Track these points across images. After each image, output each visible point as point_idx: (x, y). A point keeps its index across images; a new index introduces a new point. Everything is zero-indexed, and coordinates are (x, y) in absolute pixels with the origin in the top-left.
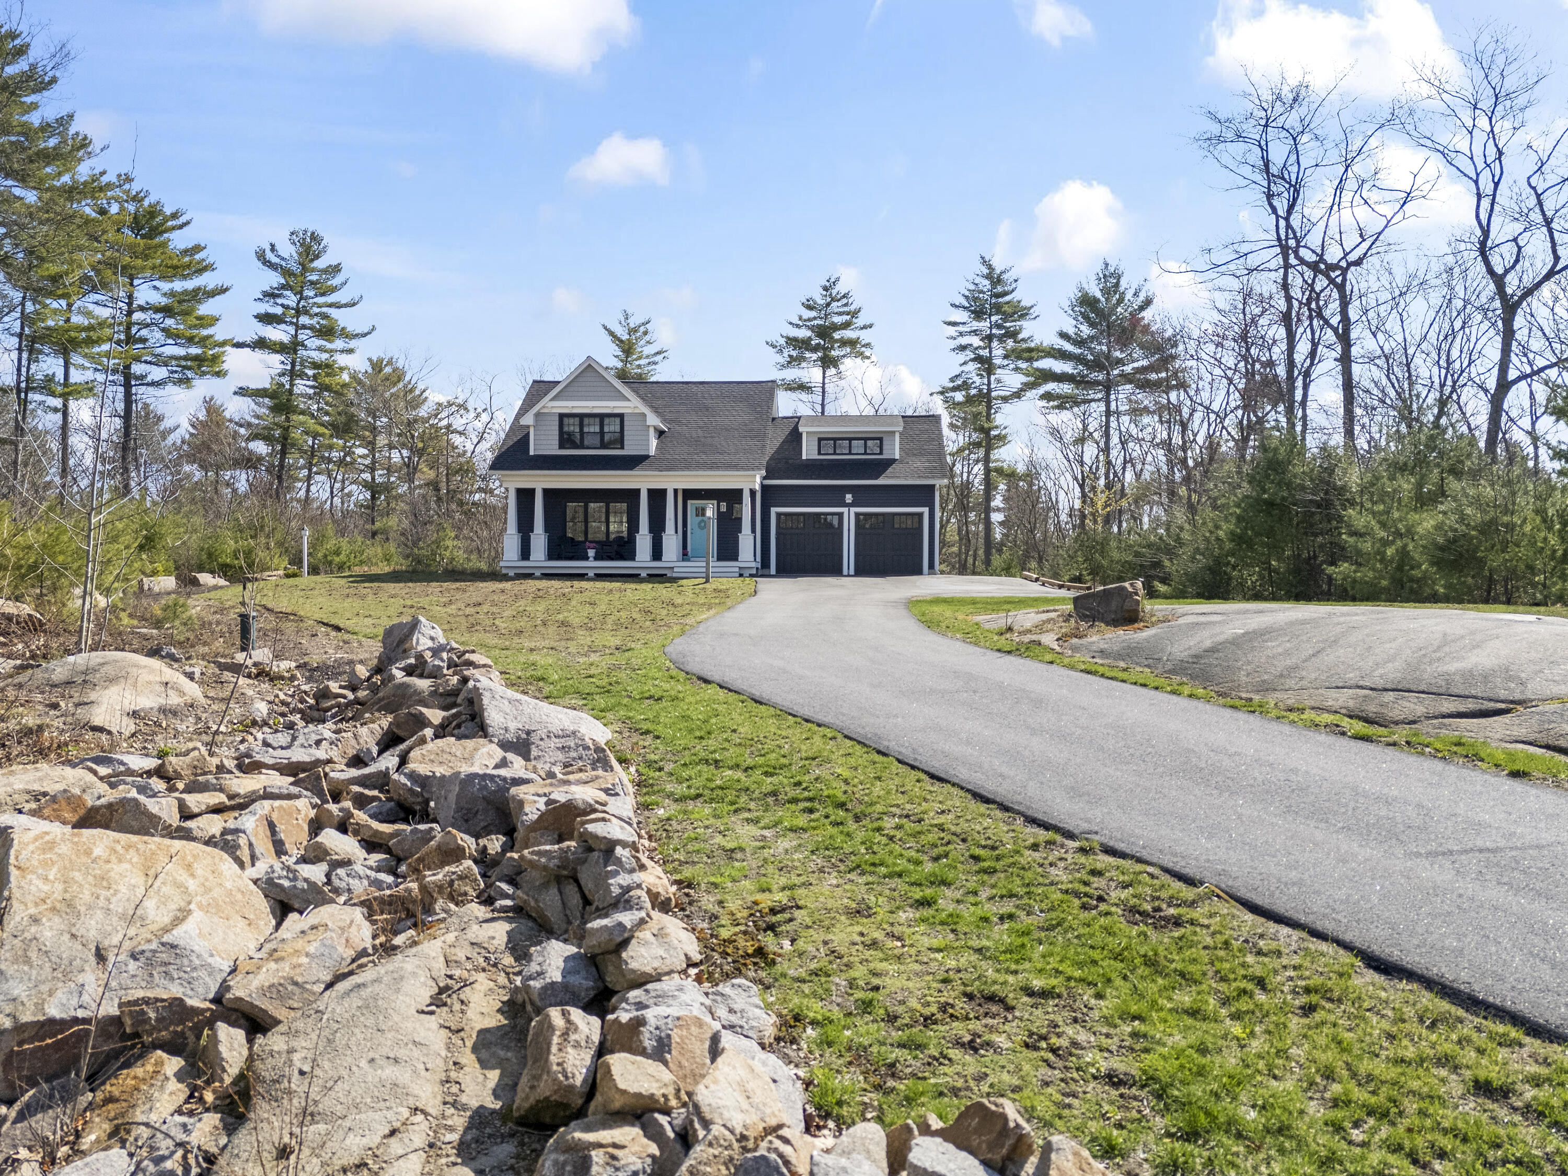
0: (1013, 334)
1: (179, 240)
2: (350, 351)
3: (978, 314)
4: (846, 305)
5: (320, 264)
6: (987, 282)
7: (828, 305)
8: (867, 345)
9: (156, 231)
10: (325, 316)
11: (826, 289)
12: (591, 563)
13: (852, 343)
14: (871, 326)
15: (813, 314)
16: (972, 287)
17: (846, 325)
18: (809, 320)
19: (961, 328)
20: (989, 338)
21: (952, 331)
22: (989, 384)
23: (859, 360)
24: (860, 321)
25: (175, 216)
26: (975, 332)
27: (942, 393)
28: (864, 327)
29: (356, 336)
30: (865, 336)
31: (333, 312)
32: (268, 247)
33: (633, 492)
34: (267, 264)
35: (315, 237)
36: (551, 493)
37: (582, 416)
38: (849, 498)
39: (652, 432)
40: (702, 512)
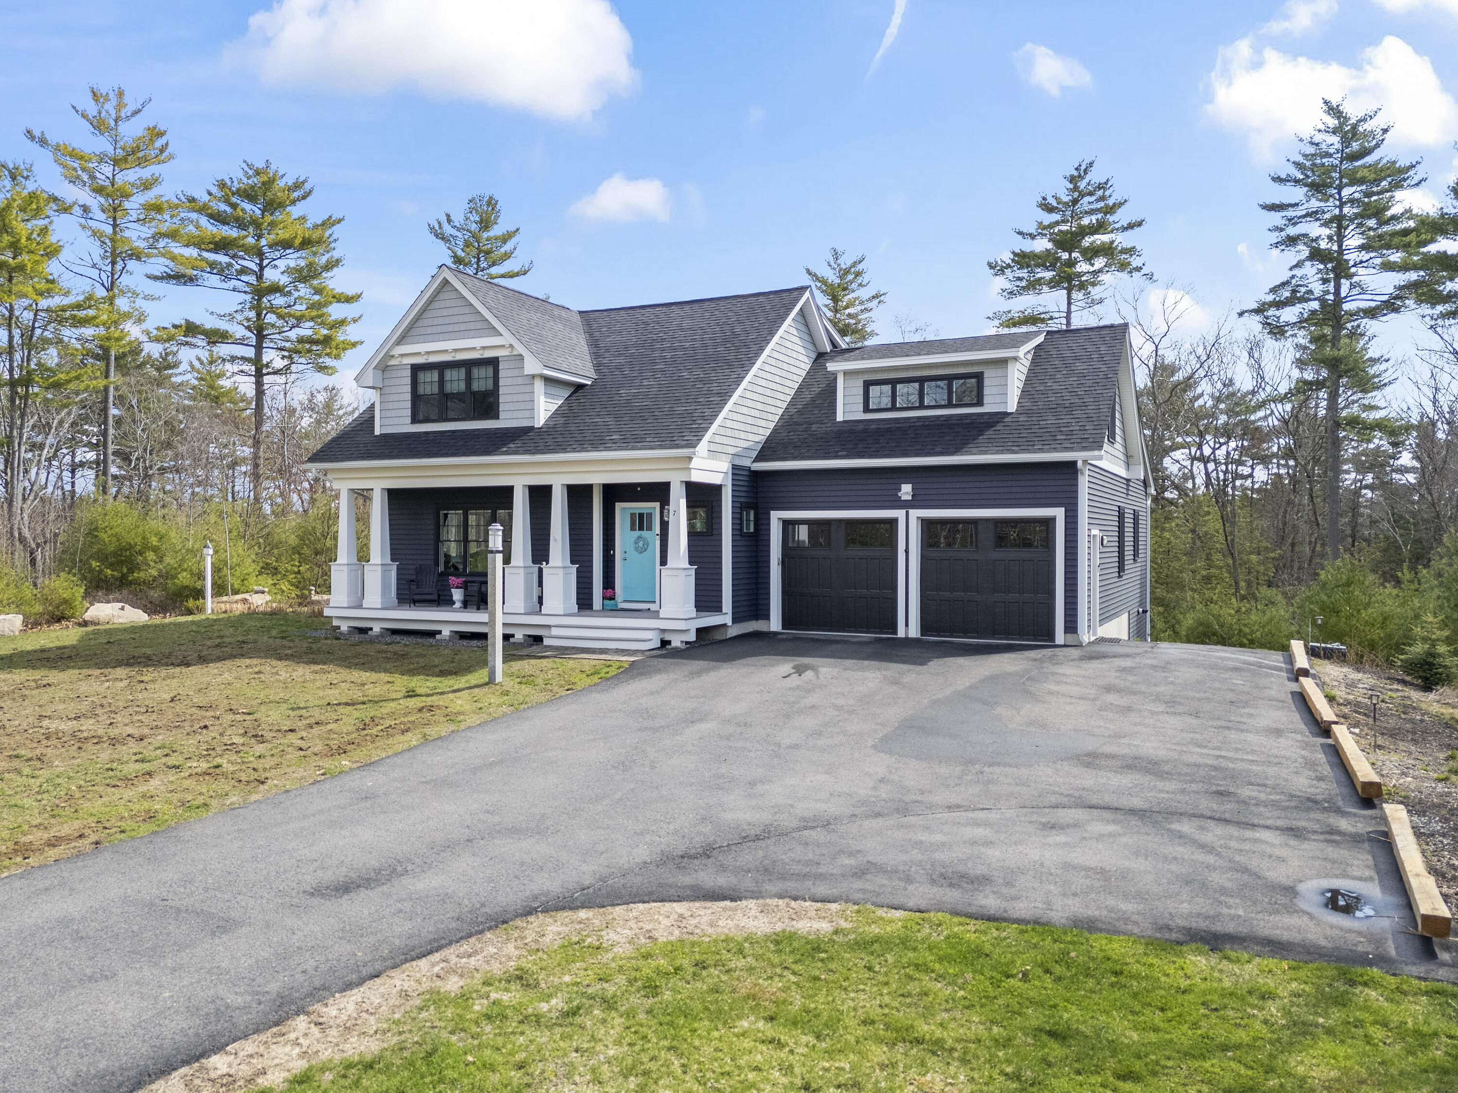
0: (1378, 212)
1: (310, 212)
3: (1318, 188)
4: (1102, 198)
5: (496, 231)
6: (1335, 140)
7: (1075, 202)
8: (1131, 251)
9: (272, 206)
11: (1072, 179)
12: (455, 615)
13: (1107, 250)
14: (1140, 224)
15: (1056, 217)
16: (1311, 150)
17: (1100, 228)
18: (1051, 226)
19: (1291, 213)
20: (1339, 222)
21: (1277, 219)
22: (1337, 292)
23: (1124, 275)
24: (1121, 217)
25: (297, 186)
26: (1313, 215)
27: (1258, 311)
28: (1131, 226)
30: (1122, 240)
32: (444, 219)
33: (507, 492)
34: (440, 236)
35: (492, 203)
36: (395, 496)
37: (441, 367)
38: (906, 491)
39: (539, 386)
40: (641, 522)
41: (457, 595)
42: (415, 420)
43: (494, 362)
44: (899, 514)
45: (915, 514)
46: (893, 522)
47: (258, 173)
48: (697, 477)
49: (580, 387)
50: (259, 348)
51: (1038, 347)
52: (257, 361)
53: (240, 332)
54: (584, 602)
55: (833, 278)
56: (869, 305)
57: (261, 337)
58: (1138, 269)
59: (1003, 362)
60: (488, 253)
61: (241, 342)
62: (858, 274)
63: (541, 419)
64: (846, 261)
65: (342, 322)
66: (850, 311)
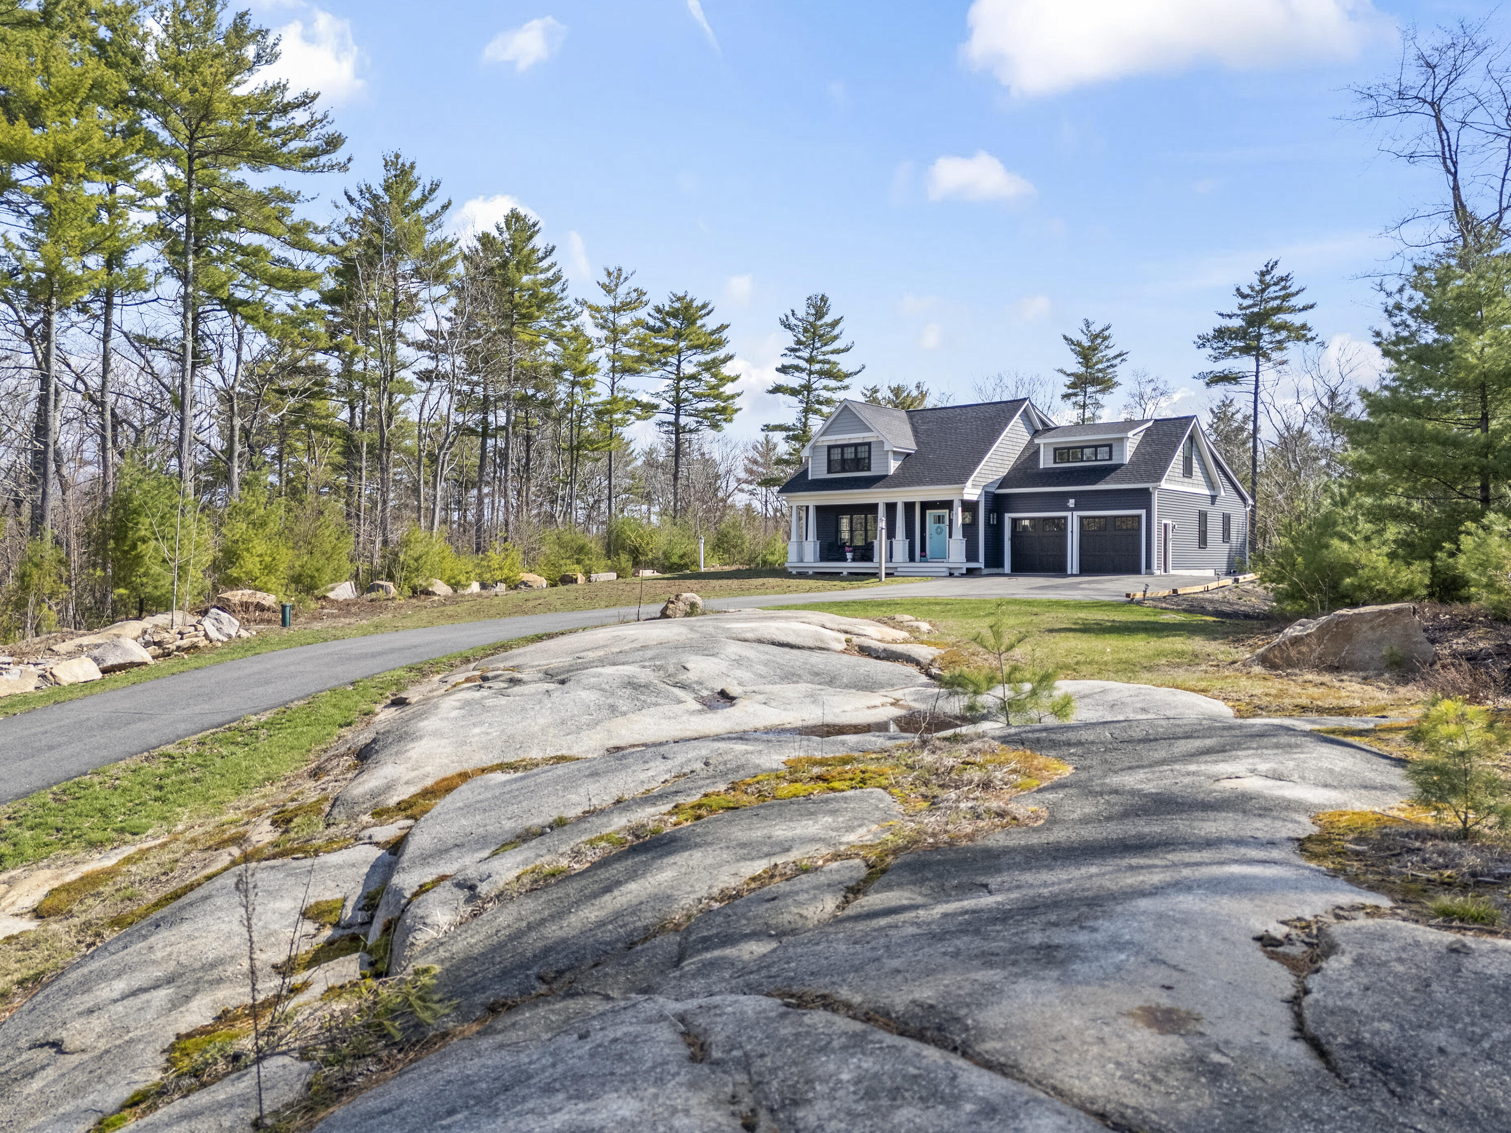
1: (710, 323)
2: (846, 388)
4: (1284, 288)
5: (828, 319)
7: (1263, 291)
10: (828, 362)
12: (849, 564)
14: (1312, 307)
15: (1248, 302)
17: (1279, 310)
18: (1245, 309)
23: (1301, 344)
24: (1297, 302)
25: (704, 306)
28: (1305, 308)
29: (847, 376)
30: (1296, 319)
31: (833, 358)
32: (790, 313)
33: (875, 506)
34: (788, 326)
35: (824, 299)
36: (819, 509)
37: (843, 447)
38: (1072, 503)
39: (891, 455)
40: (940, 519)
41: (849, 556)
42: (829, 471)
43: (869, 444)
44: (1068, 514)
45: (1076, 514)
46: (1065, 518)
47: (679, 299)
48: (967, 497)
49: (908, 455)
50: (677, 415)
51: (1148, 429)
52: (676, 424)
53: (665, 405)
54: (912, 558)
55: (1086, 343)
56: (1114, 362)
57: (678, 408)
58: (1312, 339)
59: (1122, 439)
60: (821, 336)
61: (667, 412)
62: (1105, 338)
63: (892, 471)
64: (1096, 328)
65: (732, 397)
66: (1100, 366)
